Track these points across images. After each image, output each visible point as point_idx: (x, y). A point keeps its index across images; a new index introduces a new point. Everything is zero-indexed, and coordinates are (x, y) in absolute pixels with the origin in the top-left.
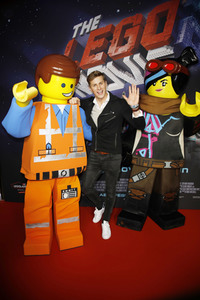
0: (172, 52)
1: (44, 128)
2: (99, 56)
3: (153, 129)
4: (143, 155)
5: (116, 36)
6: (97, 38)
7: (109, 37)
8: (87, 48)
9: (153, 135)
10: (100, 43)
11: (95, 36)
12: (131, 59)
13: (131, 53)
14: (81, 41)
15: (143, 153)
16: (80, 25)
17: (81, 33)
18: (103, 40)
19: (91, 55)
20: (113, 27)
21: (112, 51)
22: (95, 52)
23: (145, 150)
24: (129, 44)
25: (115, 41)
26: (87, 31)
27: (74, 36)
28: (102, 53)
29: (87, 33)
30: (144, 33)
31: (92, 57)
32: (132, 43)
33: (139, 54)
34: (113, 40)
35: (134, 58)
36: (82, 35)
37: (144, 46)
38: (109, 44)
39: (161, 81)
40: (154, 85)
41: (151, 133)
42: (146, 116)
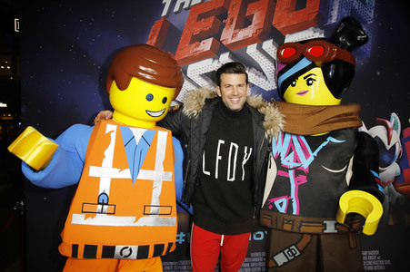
0: (322, 36)
1: (99, 164)
2: (207, 45)
3: (297, 160)
4: (282, 210)
5: (233, 13)
6: (201, 17)
7: (222, 16)
8: (186, 31)
9: (298, 171)
10: (208, 24)
11: (199, 13)
12: (260, 48)
13: (259, 39)
14: (176, 22)
15: (281, 204)
17: (176, 9)
18: (211, 19)
19: (192, 42)
21: (228, 36)
22: (199, 38)
23: (284, 200)
24: (255, 25)
25: (232, 20)
26: (186, 6)
27: (164, 13)
28: (211, 39)
29: (186, 9)
30: (277, 9)
31: (194, 45)
32: (259, 24)
33: (271, 41)
34: (229, 19)
35: (264, 47)
36: (176, 13)
37: (279, 28)
38: (223, 26)
39: (305, 78)
40: (293, 86)
41: (294, 168)
42: (283, 138)
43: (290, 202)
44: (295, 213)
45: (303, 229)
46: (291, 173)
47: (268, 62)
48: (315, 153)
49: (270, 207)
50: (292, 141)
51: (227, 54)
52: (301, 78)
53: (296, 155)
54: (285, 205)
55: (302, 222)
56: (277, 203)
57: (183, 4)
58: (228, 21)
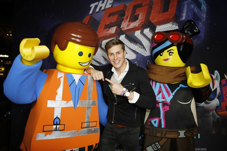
0: (177, 28)
1: (54, 99)
2: (113, 30)
3: (163, 97)
4: (156, 125)
5: (128, 13)
6: (110, 15)
7: (122, 14)
8: (102, 22)
9: (164, 104)
10: (114, 19)
11: (109, 13)
12: (142, 33)
13: (142, 28)
14: (96, 17)
15: (155, 122)
16: (96, 3)
17: (97, 10)
18: (116, 16)
19: (105, 28)
20: (125, 6)
21: (125, 26)
22: (109, 26)
23: (157, 120)
24: (140, 20)
25: (127, 17)
26: (103, 9)
27: (91, 12)
28: (116, 27)
29: (103, 10)
30: (152, 12)
31: (106, 30)
32: (142, 19)
33: (149, 29)
34: (126, 16)
35: (144, 32)
36: (97, 12)
37: (153, 22)
38: (122, 20)
39: (168, 52)
40: (161, 55)
41: (162, 102)
42: (156, 85)
43: (160, 121)
44: (163, 127)
45: (167, 136)
46: (160, 105)
47: (146, 40)
48: (174, 94)
49: (149, 124)
50: (160, 86)
51: (124, 35)
52: (166, 51)
53: (163, 95)
54: (157, 123)
55: (167, 132)
56: (153, 121)
57: (101, 8)
58: (125, 17)
